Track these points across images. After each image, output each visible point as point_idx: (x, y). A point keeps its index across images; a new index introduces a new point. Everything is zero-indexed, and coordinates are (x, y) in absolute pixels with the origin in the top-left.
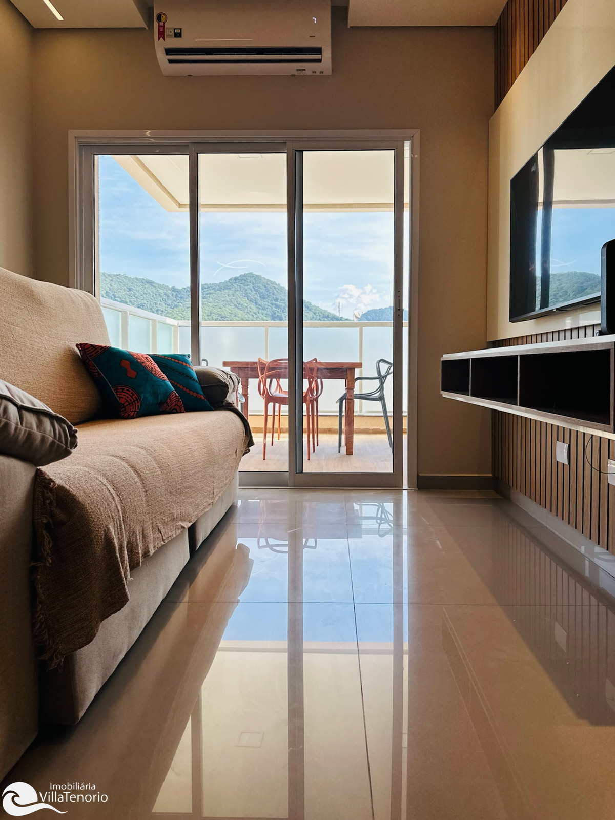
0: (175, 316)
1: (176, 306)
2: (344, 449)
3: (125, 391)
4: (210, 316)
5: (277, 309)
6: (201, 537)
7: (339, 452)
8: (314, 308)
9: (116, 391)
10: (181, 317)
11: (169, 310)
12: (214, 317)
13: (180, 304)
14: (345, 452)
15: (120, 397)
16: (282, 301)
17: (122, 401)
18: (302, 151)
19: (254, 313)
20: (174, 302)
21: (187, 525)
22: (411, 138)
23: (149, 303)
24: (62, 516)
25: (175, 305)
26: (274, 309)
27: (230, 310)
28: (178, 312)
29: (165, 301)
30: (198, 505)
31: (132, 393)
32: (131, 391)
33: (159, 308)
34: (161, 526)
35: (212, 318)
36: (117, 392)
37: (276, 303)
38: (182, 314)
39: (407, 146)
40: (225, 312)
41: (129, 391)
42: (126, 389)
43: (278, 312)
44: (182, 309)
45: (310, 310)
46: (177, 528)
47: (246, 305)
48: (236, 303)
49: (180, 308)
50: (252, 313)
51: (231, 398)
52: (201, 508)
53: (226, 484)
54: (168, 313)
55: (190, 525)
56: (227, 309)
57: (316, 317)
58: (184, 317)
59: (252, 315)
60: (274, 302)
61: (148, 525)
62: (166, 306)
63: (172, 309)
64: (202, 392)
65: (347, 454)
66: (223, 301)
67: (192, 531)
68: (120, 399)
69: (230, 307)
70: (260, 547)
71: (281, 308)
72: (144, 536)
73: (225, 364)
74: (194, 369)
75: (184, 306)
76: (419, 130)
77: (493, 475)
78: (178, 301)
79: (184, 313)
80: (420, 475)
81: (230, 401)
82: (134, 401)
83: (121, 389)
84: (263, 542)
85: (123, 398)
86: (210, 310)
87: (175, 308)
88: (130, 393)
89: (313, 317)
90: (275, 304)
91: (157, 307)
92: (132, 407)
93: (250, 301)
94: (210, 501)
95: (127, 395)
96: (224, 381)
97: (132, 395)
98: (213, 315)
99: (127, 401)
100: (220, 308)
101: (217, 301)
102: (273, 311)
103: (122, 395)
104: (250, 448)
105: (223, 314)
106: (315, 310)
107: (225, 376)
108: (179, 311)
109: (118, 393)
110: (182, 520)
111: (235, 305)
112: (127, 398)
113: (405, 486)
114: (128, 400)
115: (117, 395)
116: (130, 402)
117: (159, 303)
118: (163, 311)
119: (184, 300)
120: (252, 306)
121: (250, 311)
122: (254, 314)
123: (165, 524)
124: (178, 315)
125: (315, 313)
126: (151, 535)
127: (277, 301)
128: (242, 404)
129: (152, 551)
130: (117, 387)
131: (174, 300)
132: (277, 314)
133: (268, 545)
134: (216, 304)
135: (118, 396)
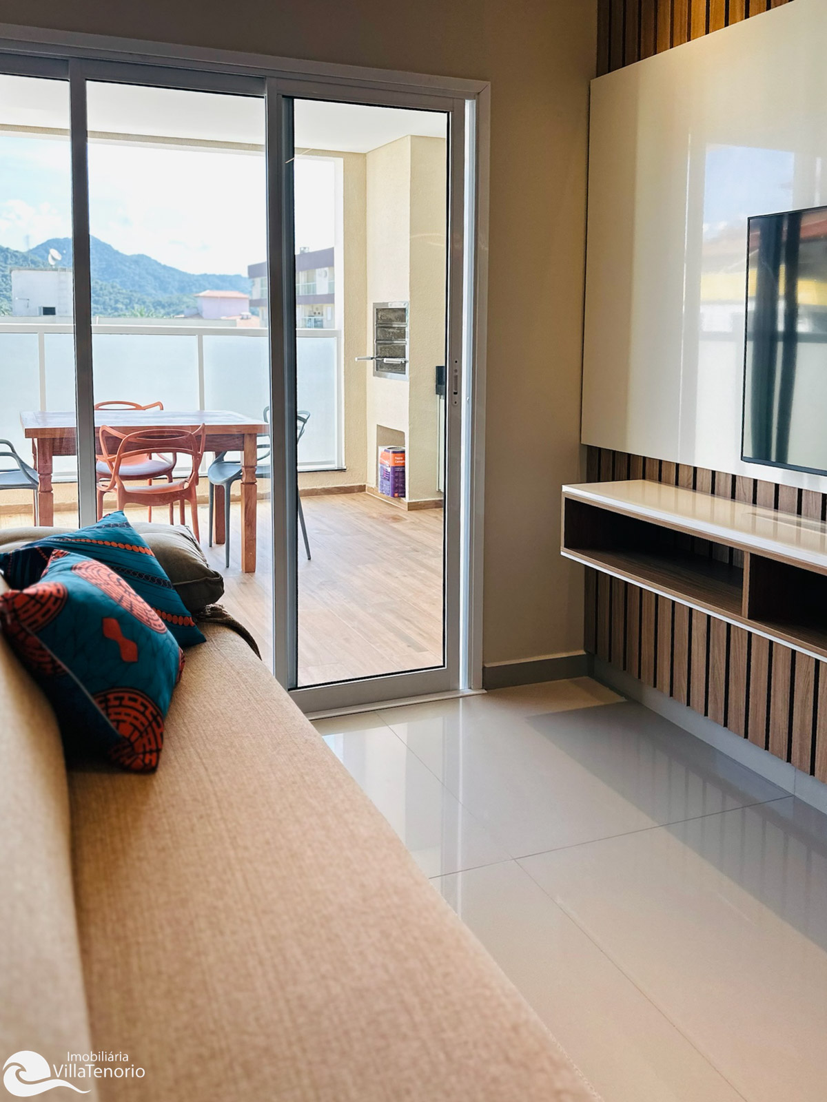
3: (126, 702)
9: (104, 705)
15: (118, 722)
17: (125, 731)
18: (293, 98)
22: (476, 96)
31: (142, 704)
32: (140, 699)
36: (106, 708)
39: (469, 107)
41: (135, 700)
42: (127, 696)
65: (246, 573)
68: (117, 728)
76: (489, 83)
77: (586, 651)
80: (487, 666)
82: (150, 725)
83: (116, 698)
85: (124, 721)
88: (138, 706)
92: (145, 741)
95: (134, 713)
97: (142, 709)
99: (136, 728)
103: (120, 714)
109: (111, 710)
112: (135, 722)
113: (464, 686)
114: (137, 724)
115: (108, 715)
116: (142, 729)
130: (105, 696)
135: (114, 717)
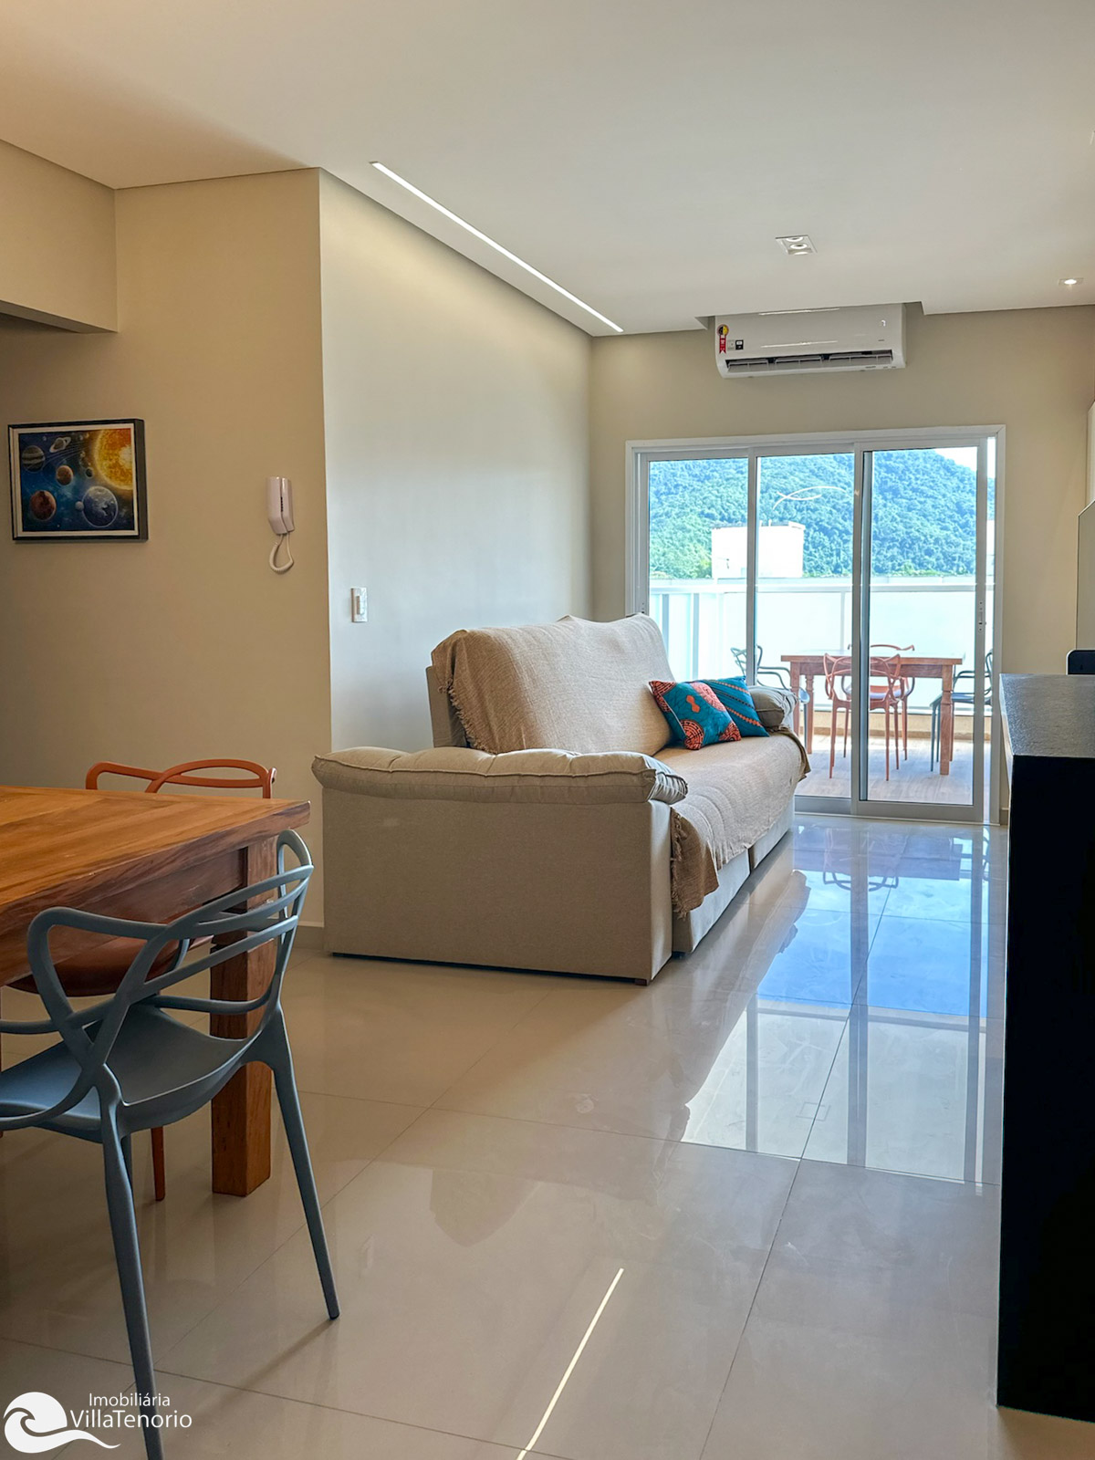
0: (706, 495)
1: (708, 478)
2: (937, 767)
3: (690, 724)
4: (766, 492)
5: (889, 475)
6: (758, 859)
7: (932, 770)
8: (962, 470)
9: (683, 725)
10: (717, 497)
11: (696, 485)
12: (774, 495)
13: (715, 473)
14: (939, 772)
16: (899, 460)
17: (688, 734)
19: (846, 484)
20: (705, 471)
21: (749, 846)
23: (662, 474)
24: (685, 835)
25: (706, 476)
26: (883, 474)
27: (802, 480)
28: (710, 489)
29: (690, 469)
30: (756, 831)
33: (680, 483)
34: (732, 845)
35: (770, 495)
37: (888, 463)
38: (718, 491)
40: (793, 484)
43: (891, 479)
44: (718, 483)
45: (953, 474)
46: (741, 848)
47: (832, 470)
48: (813, 467)
49: (715, 480)
50: (842, 484)
51: (788, 722)
52: (759, 833)
53: (780, 813)
54: (694, 490)
55: (750, 846)
56: (797, 480)
57: (964, 487)
58: (721, 497)
59: (843, 488)
60: (883, 461)
61: (725, 843)
62: (691, 477)
63: (700, 484)
64: (757, 719)
65: (941, 774)
66: (790, 464)
67: (751, 851)
68: (686, 732)
69: (802, 475)
70: (826, 883)
71: (897, 473)
72: (723, 850)
73: (784, 659)
74: (750, 691)
75: (721, 478)
76: (1004, 426)
78: (712, 468)
79: (721, 489)
80: (1003, 809)
81: (785, 726)
82: (699, 734)
83: (687, 723)
84: (829, 877)
86: (766, 481)
87: (706, 481)
88: (695, 726)
89: (959, 487)
90: (886, 466)
91: (675, 480)
92: (696, 739)
93: (840, 462)
94: (766, 828)
95: (692, 728)
96: (780, 706)
98: (770, 490)
100: (785, 478)
101: (779, 465)
102: (882, 478)
103: (688, 728)
104: (807, 775)
105: (789, 487)
106: (962, 473)
107: (781, 698)
108: (712, 487)
110: (745, 842)
111: (811, 471)
112: (692, 731)
113: (986, 821)
115: (684, 728)
116: (695, 735)
117: (679, 473)
118: (685, 487)
119: (721, 467)
120: (843, 472)
121: (839, 481)
122: (846, 486)
123: (734, 843)
124: (710, 492)
125: (962, 480)
126: (727, 851)
127: (890, 460)
128: (805, 705)
129: (727, 861)
130: (684, 722)
131: (705, 468)
132: (890, 484)
133: (836, 881)
134: (776, 471)
